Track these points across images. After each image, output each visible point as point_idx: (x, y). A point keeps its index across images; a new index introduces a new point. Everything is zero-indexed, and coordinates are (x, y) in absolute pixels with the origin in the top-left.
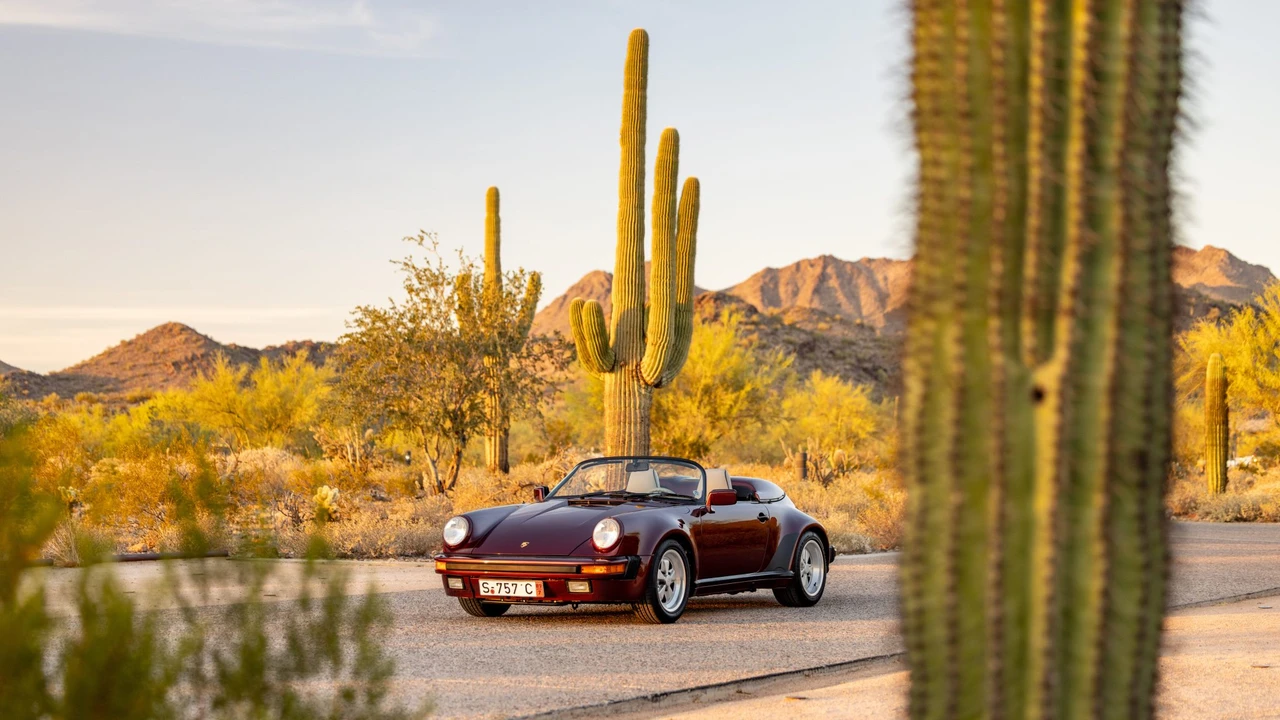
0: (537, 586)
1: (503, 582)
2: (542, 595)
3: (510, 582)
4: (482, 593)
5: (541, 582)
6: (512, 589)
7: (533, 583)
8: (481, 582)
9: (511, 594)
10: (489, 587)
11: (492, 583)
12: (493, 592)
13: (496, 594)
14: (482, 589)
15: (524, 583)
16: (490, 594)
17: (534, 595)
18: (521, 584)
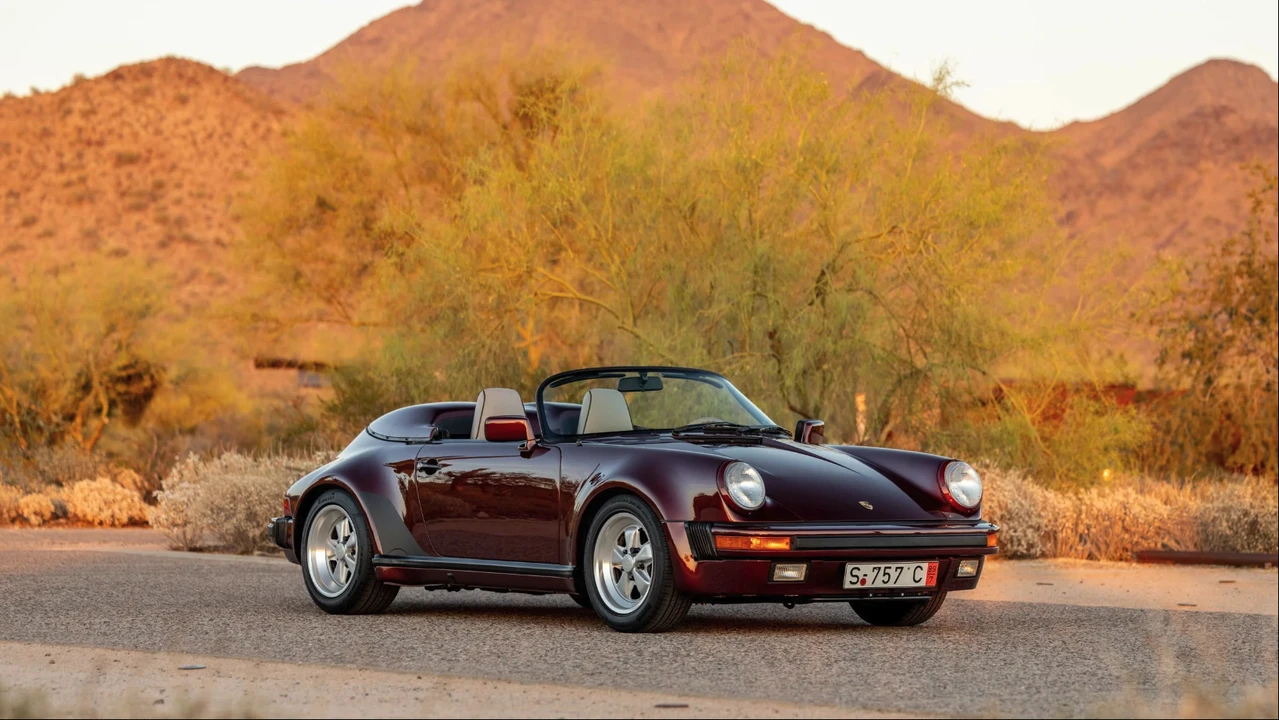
0: (930, 569)
1: (883, 566)
2: (934, 583)
3: (894, 566)
4: (847, 585)
5: (936, 564)
6: (894, 574)
7: (925, 565)
8: (849, 567)
9: (891, 585)
10: (860, 575)
11: (866, 569)
12: (863, 582)
13: (868, 585)
14: (848, 578)
15: (913, 565)
16: (858, 586)
17: (923, 584)
18: (909, 567)
